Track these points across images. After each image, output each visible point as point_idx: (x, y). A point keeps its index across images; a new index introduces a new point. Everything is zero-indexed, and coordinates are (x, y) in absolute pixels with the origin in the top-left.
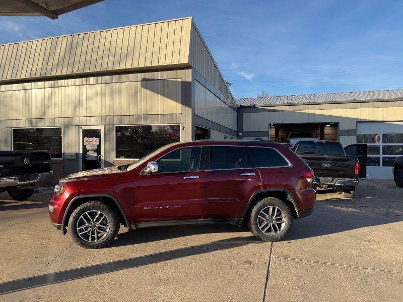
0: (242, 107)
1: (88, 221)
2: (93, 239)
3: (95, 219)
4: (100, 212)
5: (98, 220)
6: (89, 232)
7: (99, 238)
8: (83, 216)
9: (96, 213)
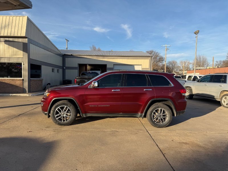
0: (65, 55)
1: (60, 111)
2: (64, 121)
3: (64, 110)
4: (66, 106)
5: (65, 111)
6: (61, 117)
7: (67, 120)
8: (57, 109)
9: (64, 107)
